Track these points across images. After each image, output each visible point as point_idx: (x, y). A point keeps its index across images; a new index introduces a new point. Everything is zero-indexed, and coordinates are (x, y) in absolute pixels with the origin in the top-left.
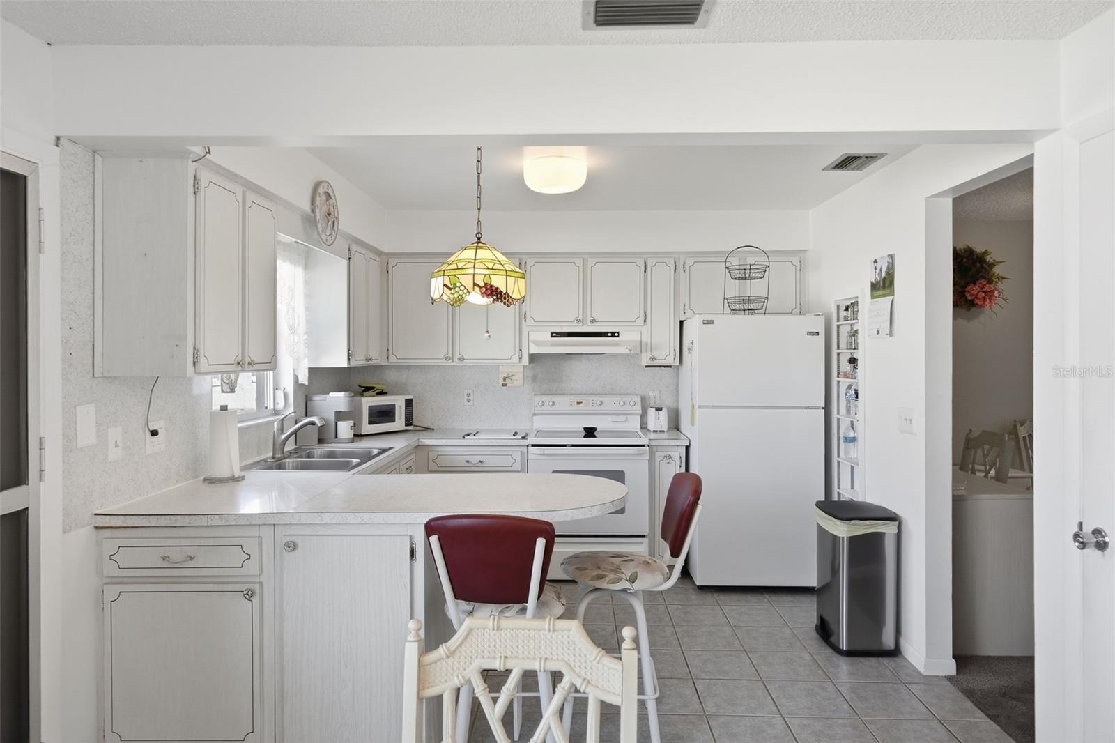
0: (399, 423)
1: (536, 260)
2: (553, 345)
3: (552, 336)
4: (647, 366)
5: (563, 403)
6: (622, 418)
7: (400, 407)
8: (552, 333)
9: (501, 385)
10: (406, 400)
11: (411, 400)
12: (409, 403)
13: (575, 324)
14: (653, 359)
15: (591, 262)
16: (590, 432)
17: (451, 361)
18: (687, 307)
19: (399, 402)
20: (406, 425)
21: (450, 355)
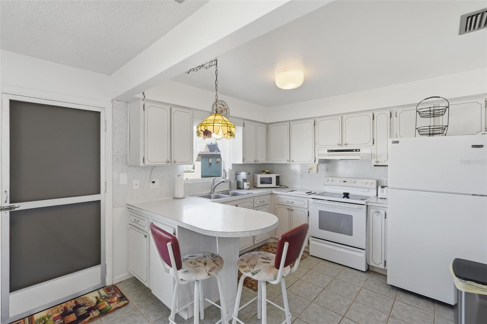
0: (274, 184)
1: (321, 119)
2: (329, 155)
3: (328, 152)
4: (375, 166)
5: (337, 181)
6: (367, 190)
7: (274, 178)
8: (328, 150)
9: (308, 172)
10: (276, 176)
11: (279, 176)
12: (278, 178)
13: (338, 146)
14: (377, 162)
15: (345, 117)
16: (346, 195)
17: (289, 162)
18: (398, 134)
19: (274, 176)
20: (276, 185)
21: (289, 160)
